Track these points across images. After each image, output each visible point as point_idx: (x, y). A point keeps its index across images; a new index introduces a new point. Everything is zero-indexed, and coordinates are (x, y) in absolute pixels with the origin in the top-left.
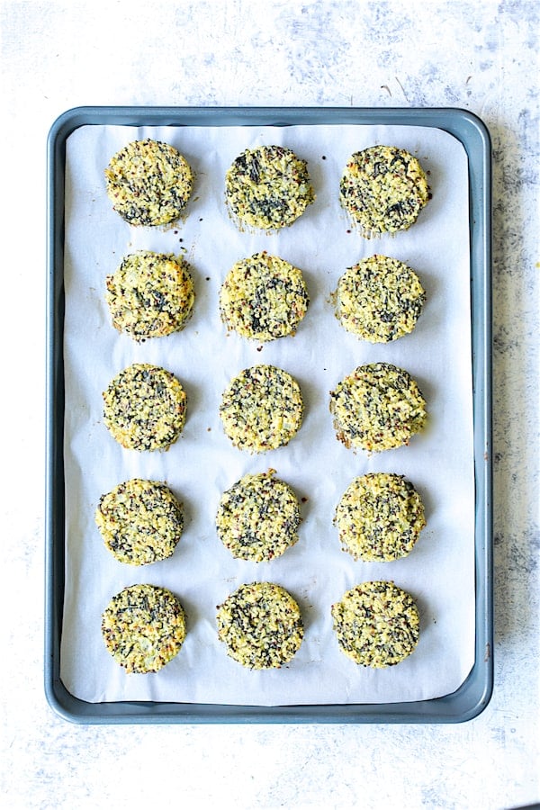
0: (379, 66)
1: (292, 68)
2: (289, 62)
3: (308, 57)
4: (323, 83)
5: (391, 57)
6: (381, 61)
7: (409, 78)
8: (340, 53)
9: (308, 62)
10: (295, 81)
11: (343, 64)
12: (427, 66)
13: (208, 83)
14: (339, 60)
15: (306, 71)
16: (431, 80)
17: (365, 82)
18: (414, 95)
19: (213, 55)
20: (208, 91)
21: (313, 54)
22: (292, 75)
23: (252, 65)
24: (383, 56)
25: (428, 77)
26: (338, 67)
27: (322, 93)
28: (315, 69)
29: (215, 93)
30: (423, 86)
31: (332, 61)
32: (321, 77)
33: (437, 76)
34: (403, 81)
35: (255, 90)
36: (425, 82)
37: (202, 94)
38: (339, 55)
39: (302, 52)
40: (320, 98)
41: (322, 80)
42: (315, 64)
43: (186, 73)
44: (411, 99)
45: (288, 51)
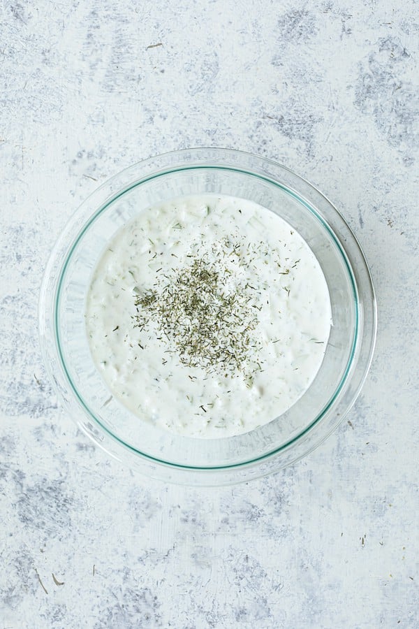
0: (64, 606)
1: (155, 605)
2: (158, 611)
3: (138, 616)
4: (124, 589)
5: (52, 614)
6: (63, 611)
7: (34, 592)
8: (105, 620)
9: (138, 611)
10: (152, 591)
11: (102, 608)
12: (14, 605)
13: (243, 590)
14: (106, 612)
15: (141, 602)
16: (11, 590)
17: (79, 589)
18: (29, 575)
19: (237, 620)
20: (244, 582)
21: (134, 620)
22: (156, 598)
23: (196, 608)
24: (60, 616)
25: (14, 593)
26: (107, 606)
27: (125, 578)
28: (131, 604)
29: (236, 581)
30: (20, 584)
31: (114, 612)
32: (125, 595)
33: (4, 595)
34: (40, 589)
35: (194, 583)
36: (17, 589)
37: (249, 579)
38: (106, 618)
39: (144, 622)
40: (127, 574)
41: (123, 593)
42: (131, 609)
43: (265, 601)
44: (32, 570)
45: (160, 623)
